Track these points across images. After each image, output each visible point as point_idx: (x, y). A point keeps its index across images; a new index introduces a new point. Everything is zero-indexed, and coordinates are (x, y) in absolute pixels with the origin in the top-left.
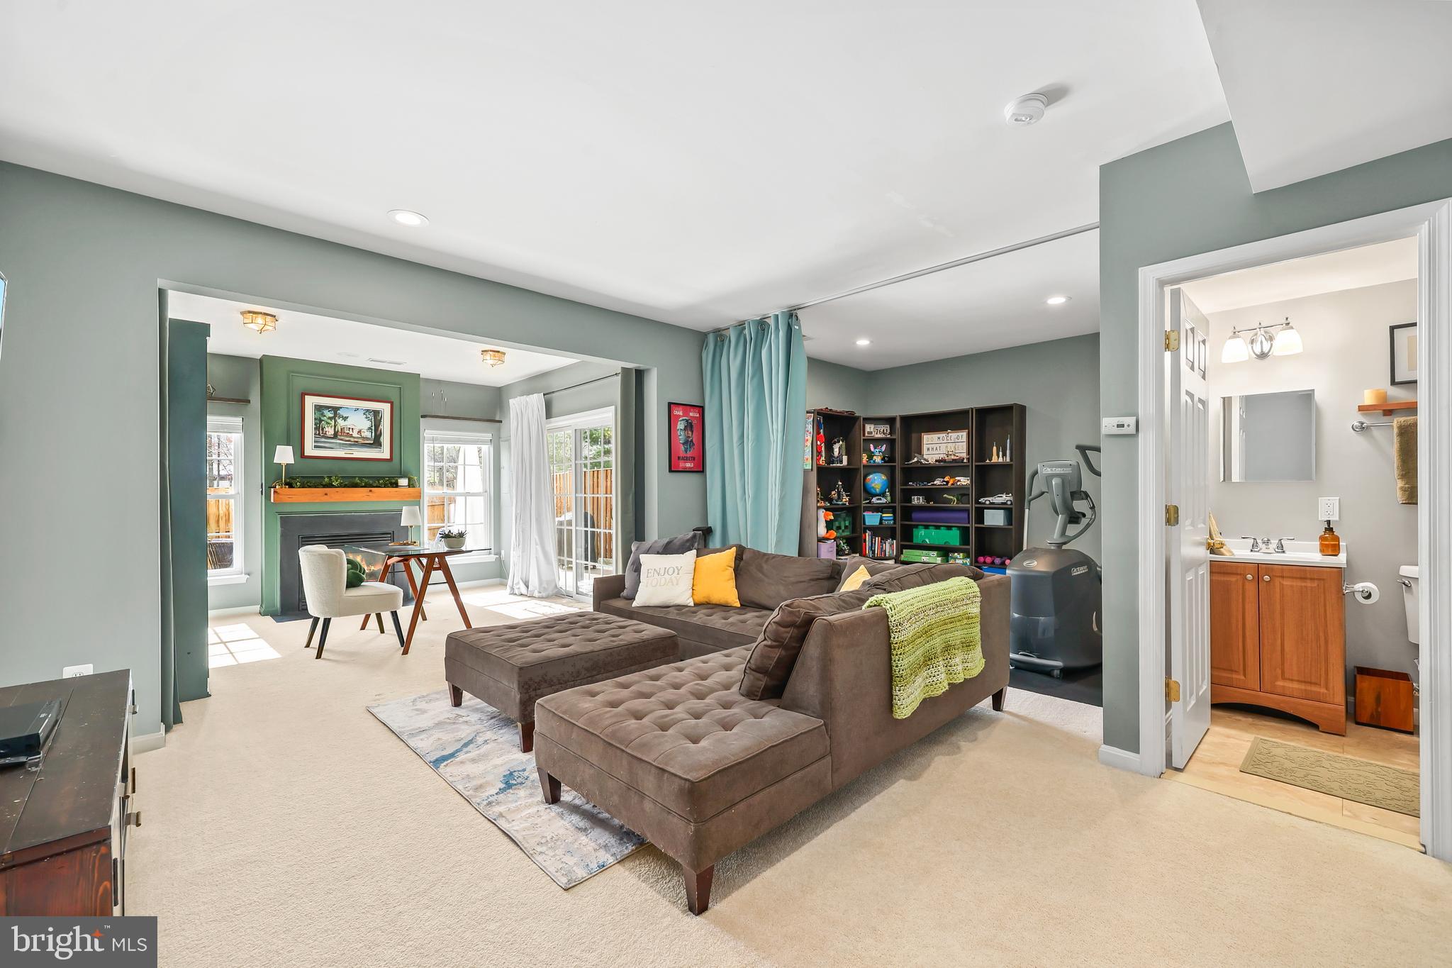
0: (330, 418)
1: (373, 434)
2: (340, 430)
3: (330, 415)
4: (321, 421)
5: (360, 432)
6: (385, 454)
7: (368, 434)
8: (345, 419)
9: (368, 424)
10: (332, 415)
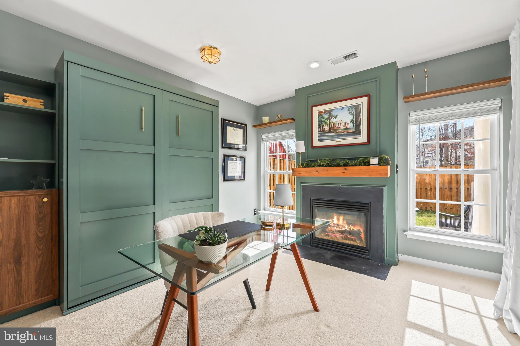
0: (327, 119)
1: (355, 124)
2: (332, 126)
3: (326, 116)
4: (322, 122)
5: (345, 125)
6: (363, 139)
7: (350, 125)
8: (336, 117)
9: (350, 117)
10: (327, 117)
